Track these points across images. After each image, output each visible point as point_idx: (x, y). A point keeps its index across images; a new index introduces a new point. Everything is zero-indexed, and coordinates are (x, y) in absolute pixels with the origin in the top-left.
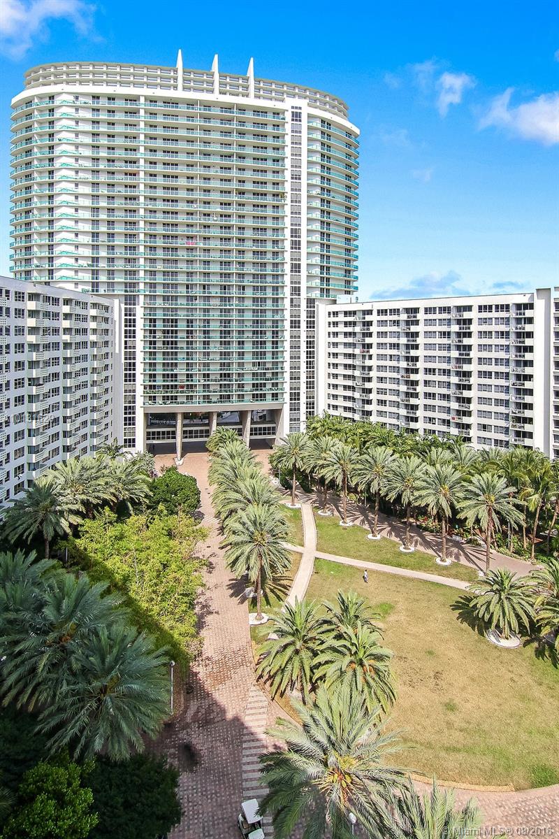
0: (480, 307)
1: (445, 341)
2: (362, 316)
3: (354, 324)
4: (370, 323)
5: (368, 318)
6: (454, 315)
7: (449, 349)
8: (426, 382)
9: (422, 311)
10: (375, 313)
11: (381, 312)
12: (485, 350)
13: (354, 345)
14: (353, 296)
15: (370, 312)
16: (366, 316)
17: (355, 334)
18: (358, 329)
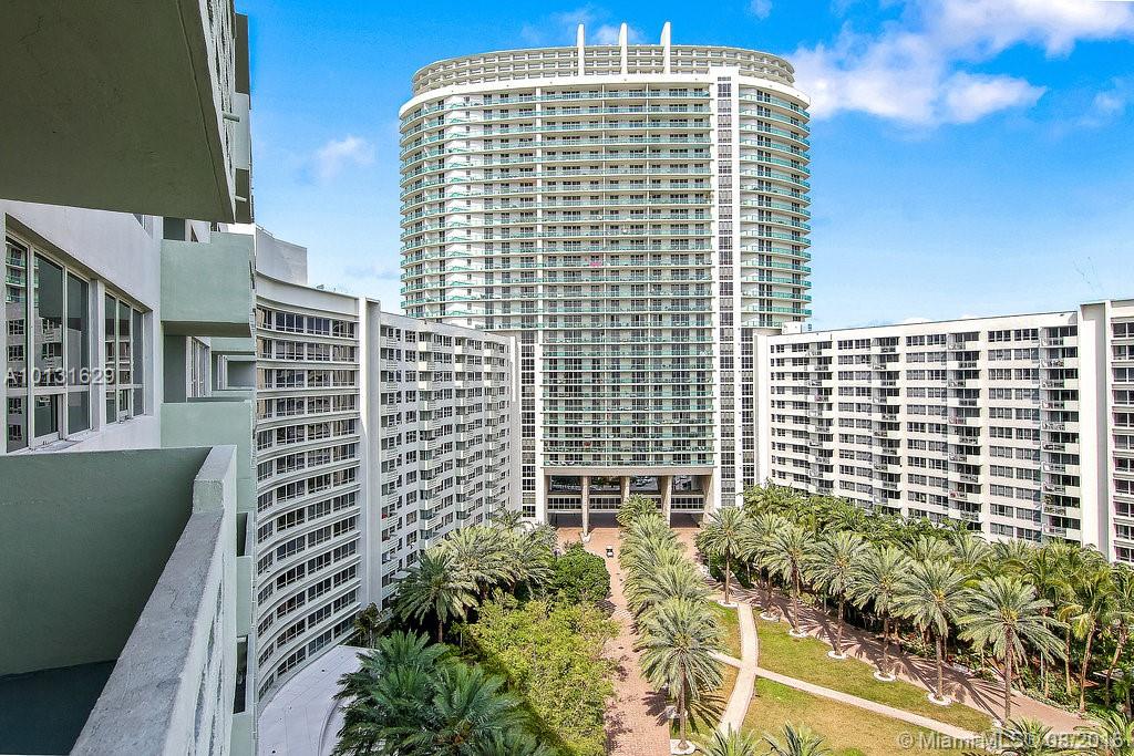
0: (991, 334)
1: (938, 384)
2: (816, 350)
3: (807, 361)
4: (828, 360)
5: (825, 353)
6: (950, 346)
7: (944, 395)
8: (911, 443)
9: (903, 342)
10: (835, 345)
11: (843, 344)
12: (1000, 396)
13: (806, 390)
14: (805, 324)
15: (827, 345)
16: (823, 350)
17: (807, 375)
18: (811, 368)
